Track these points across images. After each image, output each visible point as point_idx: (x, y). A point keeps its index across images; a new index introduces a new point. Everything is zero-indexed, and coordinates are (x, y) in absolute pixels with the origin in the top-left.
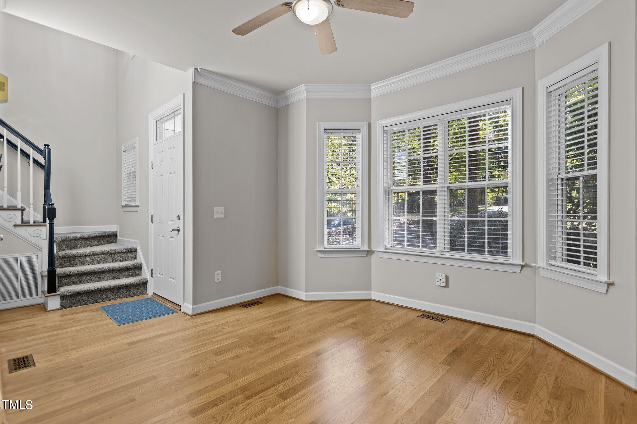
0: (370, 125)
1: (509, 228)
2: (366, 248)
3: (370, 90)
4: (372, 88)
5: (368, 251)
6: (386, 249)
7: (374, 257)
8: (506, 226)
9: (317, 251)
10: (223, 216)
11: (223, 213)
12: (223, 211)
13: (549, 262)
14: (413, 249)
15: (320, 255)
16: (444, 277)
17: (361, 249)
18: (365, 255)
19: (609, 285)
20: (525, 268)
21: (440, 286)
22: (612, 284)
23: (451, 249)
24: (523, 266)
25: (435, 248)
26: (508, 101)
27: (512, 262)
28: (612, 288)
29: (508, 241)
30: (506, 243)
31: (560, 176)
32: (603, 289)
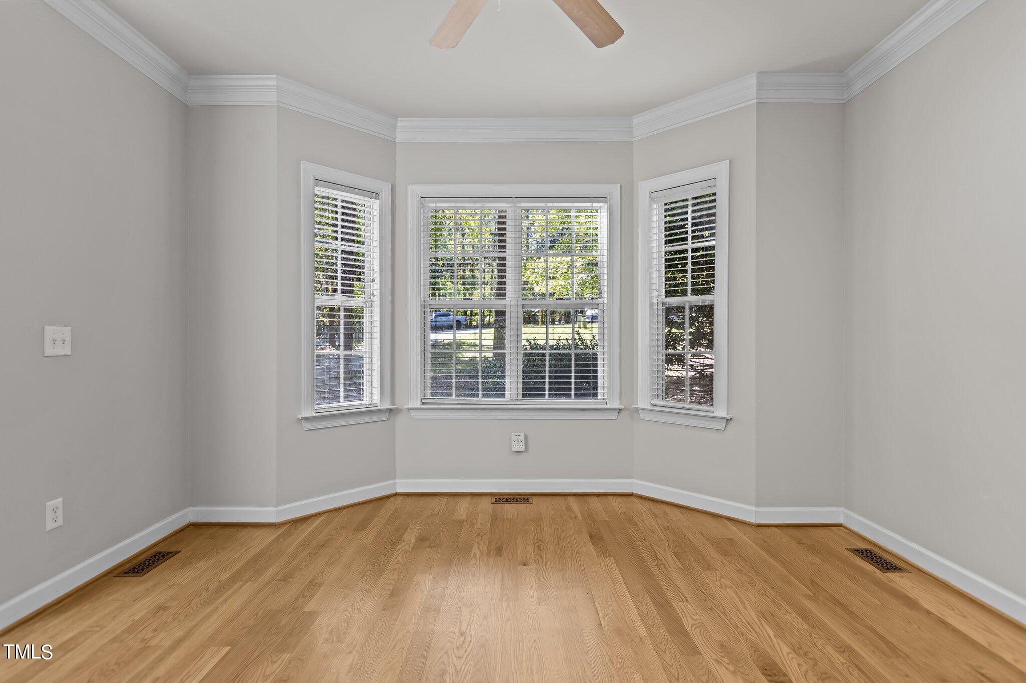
0: (393, 188)
1: (599, 362)
2: (388, 406)
3: (394, 127)
4: (399, 124)
5: (391, 410)
6: (423, 404)
7: (400, 421)
8: (596, 359)
9: (303, 419)
10: (67, 350)
11: (68, 343)
12: (68, 337)
13: (653, 402)
14: (473, 400)
15: (307, 426)
16: (522, 437)
17: (379, 408)
18: (386, 418)
19: (728, 420)
20: (622, 412)
21: (517, 452)
22: (730, 419)
23: (524, 395)
24: (620, 410)
25: (503, 395)
26: (603, 199)
27: (608, 406)
28: (731, 424)
29: (599, 380)
30: (596, 383)
31: (660, 300)
32: (721, 425)
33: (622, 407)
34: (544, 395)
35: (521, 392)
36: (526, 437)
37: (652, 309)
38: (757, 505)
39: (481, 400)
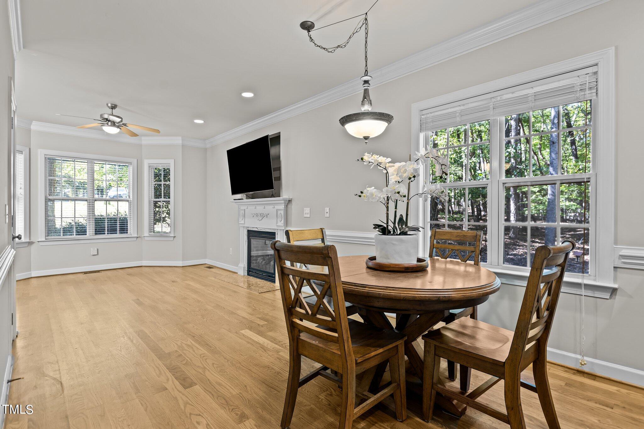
0: (30, 150)
1: (129, 221)
4: (33, 123)
5: (30, 242)
6: (46, 239)
8: (127, 220)
13: (150, 234)
14: (71, 237)
16: (96, 249)
19: (174, 237)
20: (138, 238)
21: (93, 255)
22: (175, 237)
23: (95, 234)
24: (137, 237)
25: (86, 234)
26: (131, 163)
27: (133, 236)
28: (175, 238)
29: (128, 227)
30: (127, 228)
31: (152, 200)
32: (172, 239)
33: (138, 236)
34: (105, 234)
35: (94, 233)
36: (98, 250)
37: (149, 203)
38: (182, 261)
39: (75, 237)
